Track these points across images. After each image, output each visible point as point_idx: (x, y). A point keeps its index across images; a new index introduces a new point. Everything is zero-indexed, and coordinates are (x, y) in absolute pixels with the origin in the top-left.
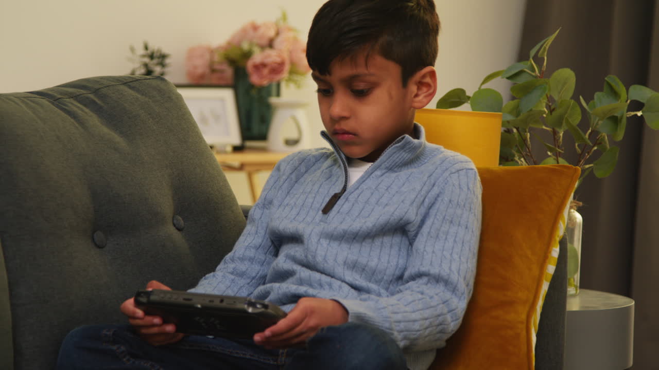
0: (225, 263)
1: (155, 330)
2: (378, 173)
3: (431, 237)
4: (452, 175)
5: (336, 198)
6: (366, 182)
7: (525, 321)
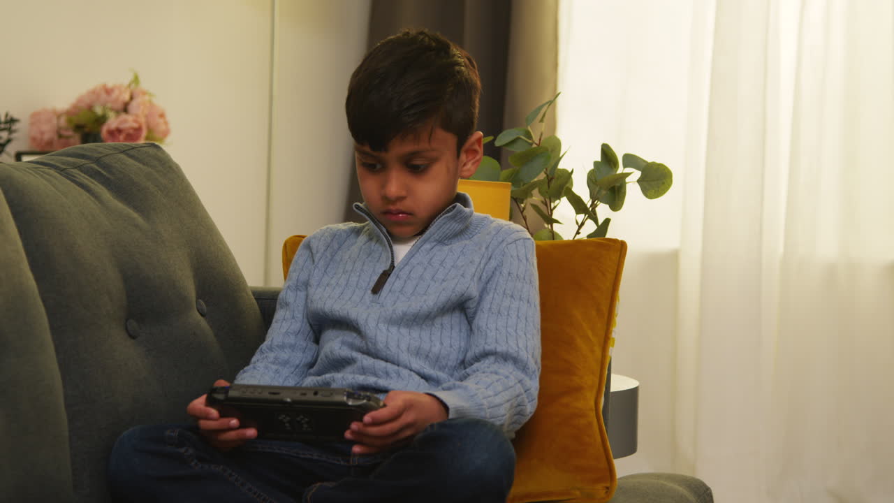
0: (262, 352)
1: (232, 435)
2: (427, 246)
3: (493, 313)
4: (509, 246)
5: (385, 276)
6: (416, 256)
7: (594, 408)
